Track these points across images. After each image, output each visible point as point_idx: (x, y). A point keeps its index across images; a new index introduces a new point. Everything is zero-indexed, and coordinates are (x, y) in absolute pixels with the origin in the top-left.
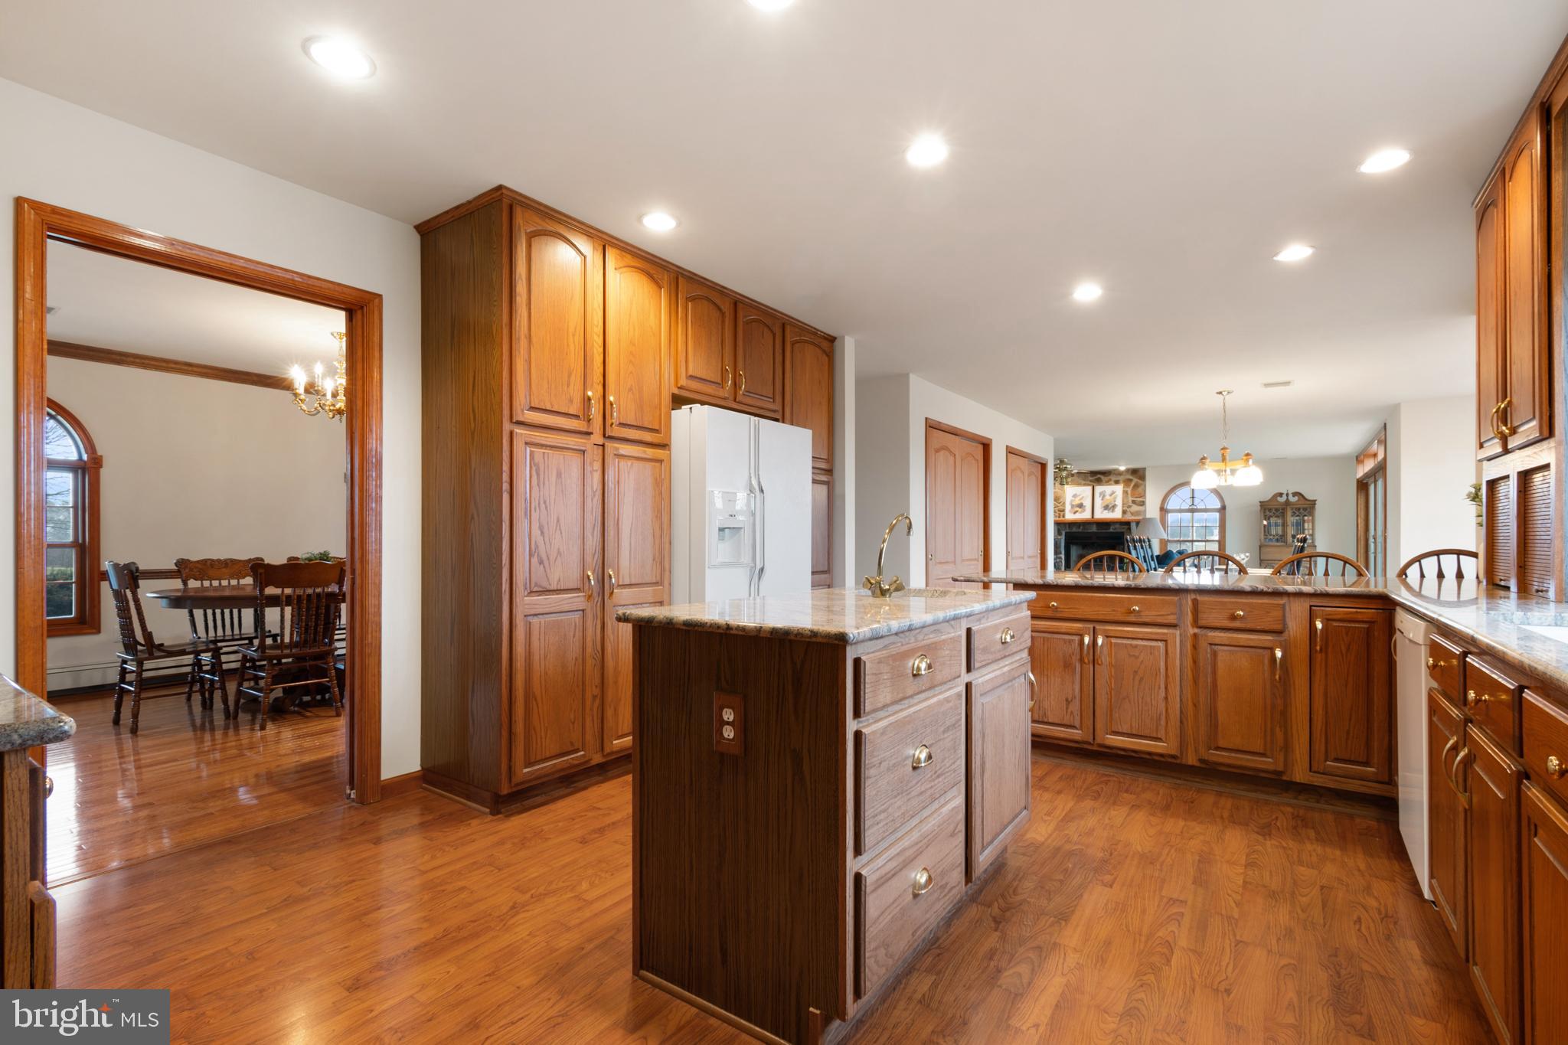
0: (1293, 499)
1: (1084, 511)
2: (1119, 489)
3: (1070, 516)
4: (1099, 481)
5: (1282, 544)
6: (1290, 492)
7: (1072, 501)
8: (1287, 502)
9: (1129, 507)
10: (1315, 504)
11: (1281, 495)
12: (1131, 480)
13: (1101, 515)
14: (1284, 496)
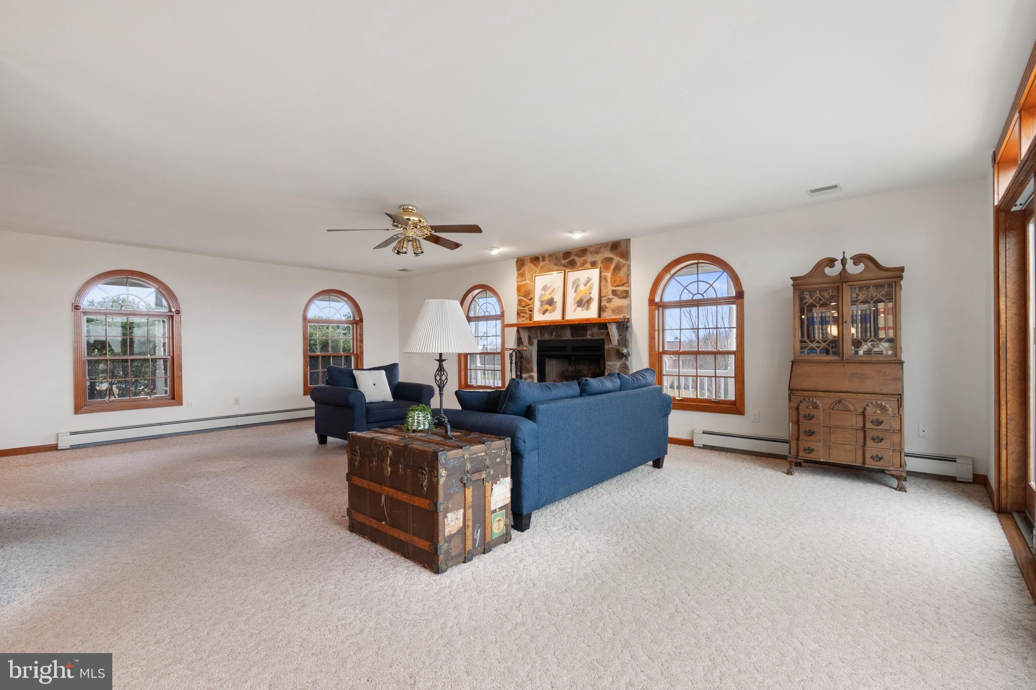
0: (854, 269)
1: (554, 310)
2: (594, 274)
3: (539, 317)
4: (572, 265)
5: (836, 358)
6: (848, 256)
7: (542, 296)
8: (844, 277)
9: (609, 301)
10: (901, 277)
11: (831, 262)
12: (610, 260)
13: (576, 314)
14: (838, 266)
